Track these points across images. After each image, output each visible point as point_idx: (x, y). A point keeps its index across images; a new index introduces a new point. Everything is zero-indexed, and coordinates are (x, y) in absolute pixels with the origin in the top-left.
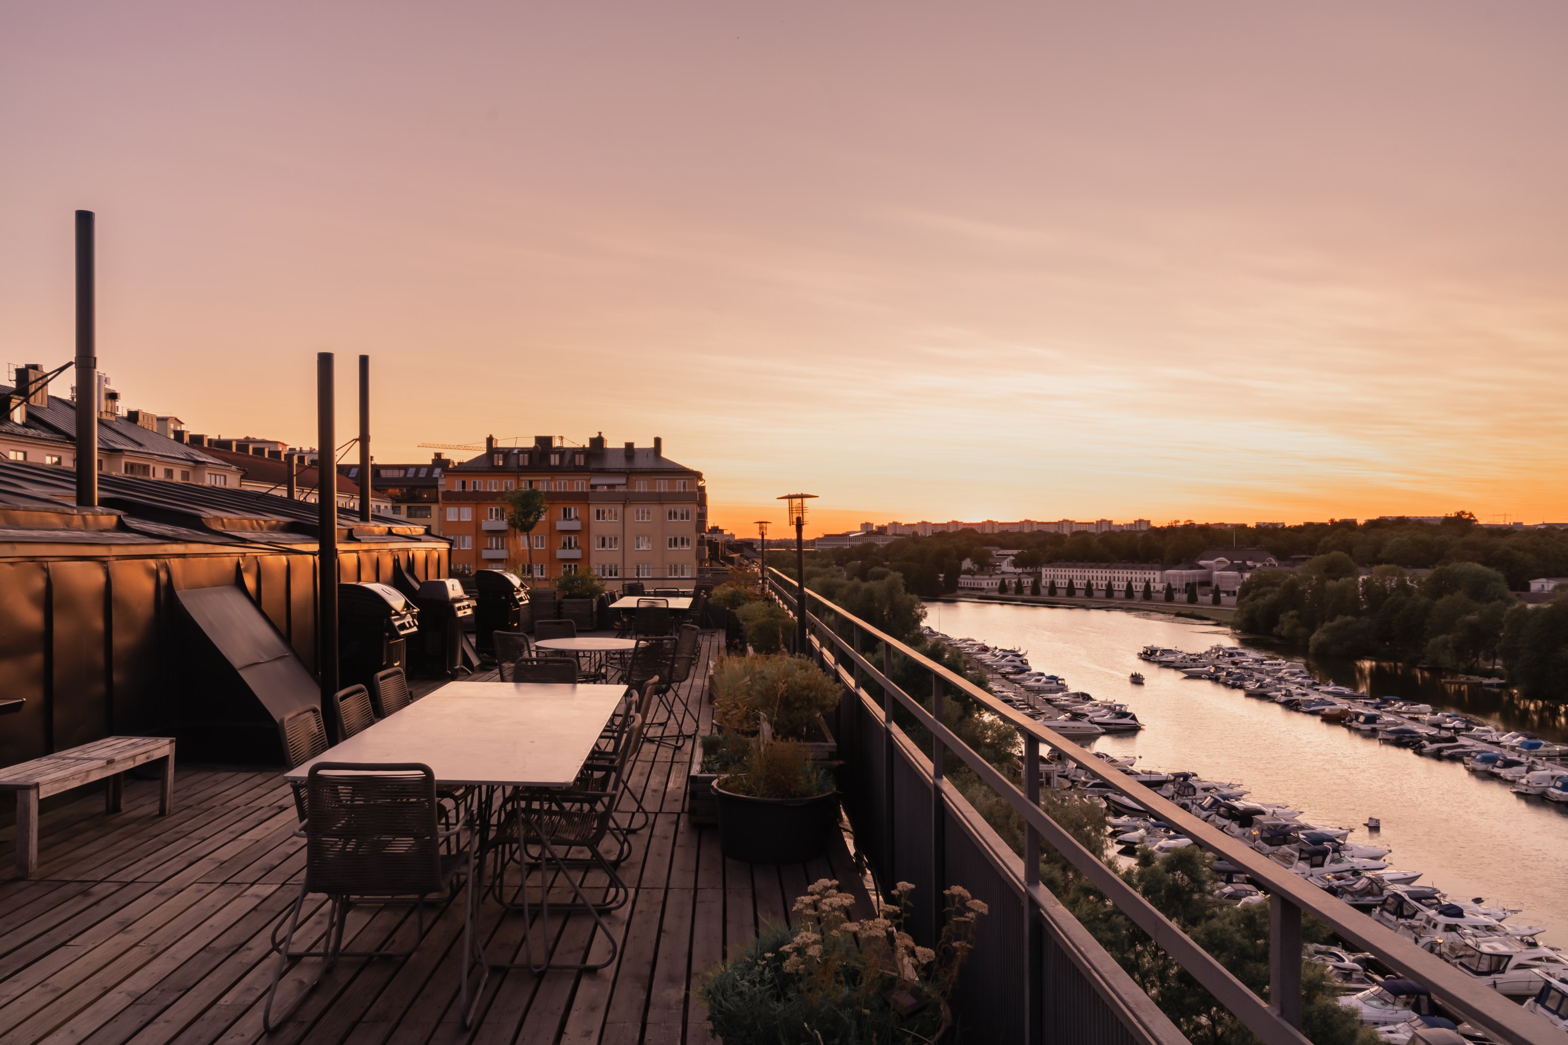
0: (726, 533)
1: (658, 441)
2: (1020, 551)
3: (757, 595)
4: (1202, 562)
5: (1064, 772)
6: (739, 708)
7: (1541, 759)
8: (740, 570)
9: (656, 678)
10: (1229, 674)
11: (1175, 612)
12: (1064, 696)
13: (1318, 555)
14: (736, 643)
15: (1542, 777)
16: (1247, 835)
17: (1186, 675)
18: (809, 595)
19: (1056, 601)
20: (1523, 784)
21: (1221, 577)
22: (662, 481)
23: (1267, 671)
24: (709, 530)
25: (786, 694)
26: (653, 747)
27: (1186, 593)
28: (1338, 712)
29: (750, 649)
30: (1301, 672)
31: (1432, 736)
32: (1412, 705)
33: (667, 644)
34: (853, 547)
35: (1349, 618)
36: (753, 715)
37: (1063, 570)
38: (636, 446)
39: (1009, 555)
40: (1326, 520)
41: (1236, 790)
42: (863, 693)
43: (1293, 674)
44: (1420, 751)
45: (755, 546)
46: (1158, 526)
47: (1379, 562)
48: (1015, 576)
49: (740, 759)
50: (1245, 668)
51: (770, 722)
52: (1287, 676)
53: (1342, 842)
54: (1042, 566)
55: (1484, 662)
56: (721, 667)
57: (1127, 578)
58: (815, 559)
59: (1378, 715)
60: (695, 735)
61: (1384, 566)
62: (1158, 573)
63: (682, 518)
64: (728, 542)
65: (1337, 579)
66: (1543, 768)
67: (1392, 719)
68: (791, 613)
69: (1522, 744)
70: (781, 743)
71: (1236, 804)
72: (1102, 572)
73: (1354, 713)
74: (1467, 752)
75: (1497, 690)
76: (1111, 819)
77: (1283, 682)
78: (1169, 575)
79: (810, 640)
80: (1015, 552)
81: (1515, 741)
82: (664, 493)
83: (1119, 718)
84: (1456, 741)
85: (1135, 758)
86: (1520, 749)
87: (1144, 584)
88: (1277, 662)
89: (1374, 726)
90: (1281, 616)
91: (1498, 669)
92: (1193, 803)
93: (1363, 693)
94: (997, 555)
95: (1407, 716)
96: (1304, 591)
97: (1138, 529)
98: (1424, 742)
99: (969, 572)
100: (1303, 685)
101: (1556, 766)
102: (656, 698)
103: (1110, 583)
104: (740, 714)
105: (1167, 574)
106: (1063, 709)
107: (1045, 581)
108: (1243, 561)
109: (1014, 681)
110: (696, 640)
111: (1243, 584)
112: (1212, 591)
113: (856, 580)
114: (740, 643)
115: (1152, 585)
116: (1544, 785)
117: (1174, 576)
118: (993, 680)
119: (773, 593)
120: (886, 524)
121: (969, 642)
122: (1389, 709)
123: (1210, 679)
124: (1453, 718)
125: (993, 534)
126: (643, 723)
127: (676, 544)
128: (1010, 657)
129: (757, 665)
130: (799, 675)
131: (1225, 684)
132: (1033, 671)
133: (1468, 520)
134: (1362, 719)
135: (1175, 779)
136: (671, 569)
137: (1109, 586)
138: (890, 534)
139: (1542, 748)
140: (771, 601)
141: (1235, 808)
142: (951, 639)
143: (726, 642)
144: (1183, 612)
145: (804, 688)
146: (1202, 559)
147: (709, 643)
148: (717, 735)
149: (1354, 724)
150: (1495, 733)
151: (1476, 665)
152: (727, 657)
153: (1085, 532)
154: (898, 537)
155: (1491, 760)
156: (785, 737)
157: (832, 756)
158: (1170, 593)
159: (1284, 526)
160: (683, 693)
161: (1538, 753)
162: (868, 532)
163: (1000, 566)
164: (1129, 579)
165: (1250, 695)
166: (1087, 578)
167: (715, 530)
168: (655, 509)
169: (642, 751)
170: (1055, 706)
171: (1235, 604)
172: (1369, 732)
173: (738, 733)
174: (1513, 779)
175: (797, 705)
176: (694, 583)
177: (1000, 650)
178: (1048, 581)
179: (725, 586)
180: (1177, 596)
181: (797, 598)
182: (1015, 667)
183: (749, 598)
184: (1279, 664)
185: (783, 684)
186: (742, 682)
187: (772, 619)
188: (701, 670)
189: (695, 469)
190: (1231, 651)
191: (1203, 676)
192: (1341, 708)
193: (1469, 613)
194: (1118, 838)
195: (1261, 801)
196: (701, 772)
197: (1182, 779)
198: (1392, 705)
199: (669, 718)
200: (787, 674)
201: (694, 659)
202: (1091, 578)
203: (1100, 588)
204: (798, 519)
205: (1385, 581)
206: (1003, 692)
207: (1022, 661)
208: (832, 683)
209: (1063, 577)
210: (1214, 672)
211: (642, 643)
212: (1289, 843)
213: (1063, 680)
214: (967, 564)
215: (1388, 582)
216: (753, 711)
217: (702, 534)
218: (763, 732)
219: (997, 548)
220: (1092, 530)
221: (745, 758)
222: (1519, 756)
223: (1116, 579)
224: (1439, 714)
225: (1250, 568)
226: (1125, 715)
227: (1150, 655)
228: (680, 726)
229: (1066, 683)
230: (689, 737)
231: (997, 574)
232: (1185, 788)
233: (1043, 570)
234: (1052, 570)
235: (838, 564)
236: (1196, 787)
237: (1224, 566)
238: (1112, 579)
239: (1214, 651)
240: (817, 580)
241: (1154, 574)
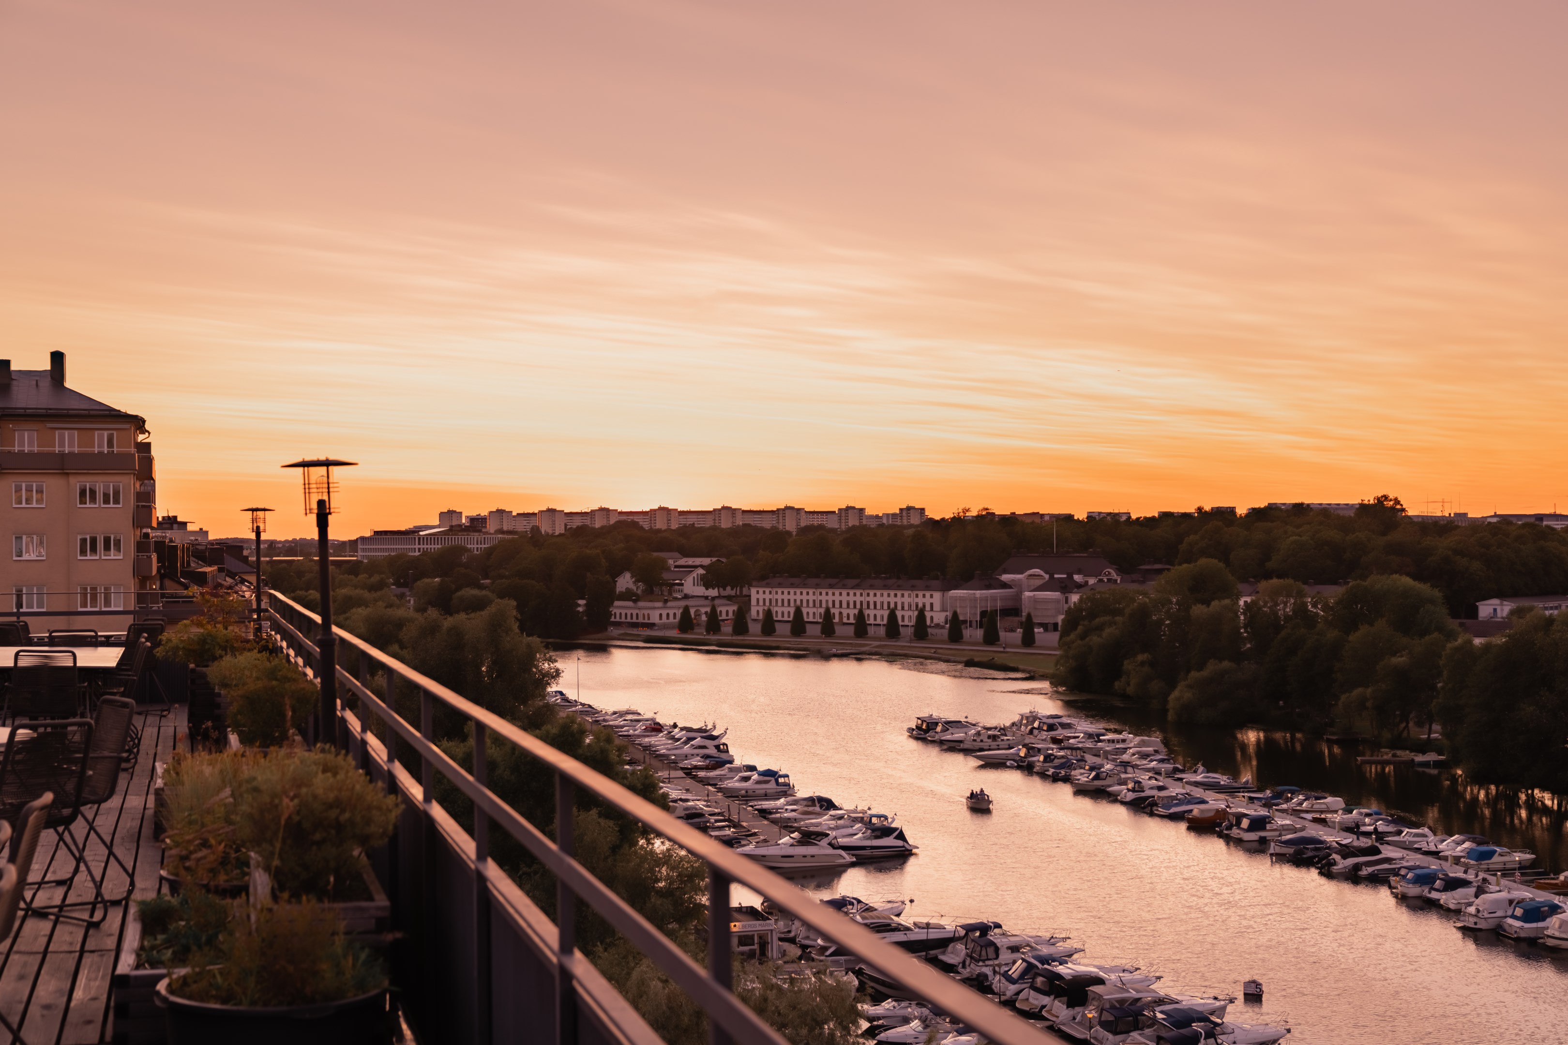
0: (190, 527)
1: (58, 358)
2: (714, 559)
3: (248, 641)
4: (1006, 577)
5: (789, 932)
6: (210, 847)
7: (1495, 875)
8: (216, 595)
9: (48, 797)
10: (1048, 758)
11: (965, 659)
12: (788, 804)
13: (1180, 564)
14: (207, 728)
15: (1497, 902)
16: (1078, 1018)
17: (981, 763)
18: (342, 640)
19: (774, 644)
20: (1470, 915)
21: (1035, 601)
22: (66, 433)
23: (1106, 752)
24: (159, 523)
25: (296, 818)
26: (45, 926)
27: (980, 627)
28: (1212, 814)
29: (233, 739)
30: (1156, 752)
31: (1345, 845)
32: (1317, 798)
33: (75, 733)
34: (425, 553)
35: (1226, 664)
36: (237, 859)
37: (786, 591)
38: (13, 367)
39: (696, 567)
40: (1190, 508)
41: (1062, 947)
42: (438, 812)
43: (1144, 756)
44: (1329, 870)
45: (245, 553)
46: (937, 518)
47: (1268, 576)
48: (707, 602)
49: (210, 941)
50: (1072, 748)
51: (267, 869)
52: (1135, 760)
53: (1219, 1021)
54: (750, 585)
55: (1417, 729)
56: (177, 774)
57: (889, 603)
58: (356, 575)
59: (1269, 817)
60: (127, 899)
61: (1275, 581)
62: (937, 595)
63: (106, 501)
64: (194, 544)
65: (1207, 603)
66: (1498, 888)
67: (1288, 822)
68: (310, 672)
69: (1470, 853)
70: (288, 907)
71: (1061, 969)
72: (848, 594)
73: (1234, 814)
74: (1394, 869)
75: (1434, 772)
76: (866, 1007)
77: (1130, 769)
78: (955, 599)
79: (343, 720)
80: (706, 561)
81: (1459, 848)
82: (71, 454)
83: (877, 837)
84: (1379, 852)
85: (903, 902)
86: (1467, 861)
87: (916, 613)
88: (1121, 737)
89: (1263, 834)
90: (1126, 662)
91: (1436, 739)
92: (995, 972)
93: (1247, 782)
94: (676, 567)
95: (1309, 816)
96: (1160, 622)
97: (905, 522)
98: (1334, 856)
99: (628, 595)
100: (1159, 773)
101: (1515, 885)
102: (48, 836)
103: (861, 612)
104: (212, 858)
105: (951, 597)
106: (786, 826)
107: (756, 611)
108: (1067, 574)
109: (705, 782)
110: (130, 722)
111: (1069, 612)
112: (1022, 623)
113: (433, 613)
114: (215, 728)
115: (928, 615)
116: (1500, 913)
117: (962, 599)
118: (669, 780)
119: (278, 637)
120: (484, 513)
121: (629, 717)
122: (1284, 806)
123: (1019, 767)
124: (1375, 817)
125: (668, 530)
126: (22, 882)
127: (94, 550)
128: (698, 741)
129: (245, 767)
130: (321, 783)
131: (1043, 775)
132: (738, 762)
133: (1393, 508)
134: (1245, 823)
135: (966, 934)
136: (84, 595)
137: (861, 617)
138: (492, 531)
139: (1496, 859)
140: (276, 650)
141: (1059, 976)
142: (597, 712)
143: (190, 728)
144: (976, 659)
145: (330, 806)
146: (1006, 572)
147: (156, 730)
148: (168, 898)
149: (1235, 832)
150: (1432, 838)
151: (1405, 734)
152: (189, 755)
153: (821, 527)
154: (506, 536)
155: (1426, 879)
156: (296, 896)
157: (381, 925)
158: (956, 627)
159: (1130, 517)
160: (105, 824)
161: (1491, 866)
162: (452, 526)
163: (682, 585)
164: (892, 606)
165: (1081, 791)
166: (824, 605)
167: (171, 522)
168: (53, 485)
169: (22, 934)
170: (774, 822)
171: (1056, 645)
172: (1255, 845)
173: (208, 891)
174: (1458, 907)
175: (317, 836)
176: (129, 620)
177: (682, 729)
178: (761, 609)
179: (186, 626)
180: (967, 633)
181: (319, 644)
182: (706, 757)
183: (231, 647)
184: (1124, 741)
185: (292, 799)
186: (216, 799)
187: (274, 683)
188: (140, 780)
189: (131, 412)
190: (1051, 721)
191: (1008, 763)
192: (1216, 807)
193: (1394, 654)
194: (878, 1037)
195: (1096, 963)
196: (138, 967)
197: (978, 934)
198: (1289, 800)
199: (76, 870)
200: (299, 782)
201: (127, 760)
202: (830, 605)
203: (845, 620)
204: (321, 503)
205: (1277, 604)
206: (687, 800)
207: (717, 747)
208: (381, 795)
209: (786, 603)
210: (1025, 757)
211: (23, 733)
212: (1142, 1029)
213: (787, 776)
214: (625, 582)
215: (1282, 606)
216: (237, 850)
217: (144, 531)
218: (256, 889)
219: (677, 555)
220: (832, 523)
221: (221, 937)
222: (1466, 872)
223: (872, 606)
224: (1355, 812)
225: (1079, 586)
226: (887, 831)
227: (926, 731)
228: (99, 886)
229: (792, 781)
230: (116, 903)
231: (676, 599)
232: (982, 947)
233: (753, 591)
234: (767, 591)
235: (398, 584)
236: (999, 945)
237: (1038, 582)
238: (865, 606)
239: (1025, 722)
240: (360, 612)
241: (931, 596)
